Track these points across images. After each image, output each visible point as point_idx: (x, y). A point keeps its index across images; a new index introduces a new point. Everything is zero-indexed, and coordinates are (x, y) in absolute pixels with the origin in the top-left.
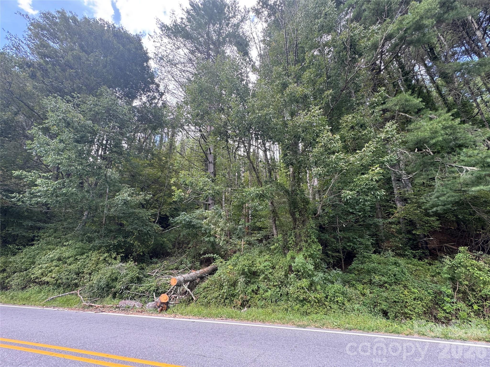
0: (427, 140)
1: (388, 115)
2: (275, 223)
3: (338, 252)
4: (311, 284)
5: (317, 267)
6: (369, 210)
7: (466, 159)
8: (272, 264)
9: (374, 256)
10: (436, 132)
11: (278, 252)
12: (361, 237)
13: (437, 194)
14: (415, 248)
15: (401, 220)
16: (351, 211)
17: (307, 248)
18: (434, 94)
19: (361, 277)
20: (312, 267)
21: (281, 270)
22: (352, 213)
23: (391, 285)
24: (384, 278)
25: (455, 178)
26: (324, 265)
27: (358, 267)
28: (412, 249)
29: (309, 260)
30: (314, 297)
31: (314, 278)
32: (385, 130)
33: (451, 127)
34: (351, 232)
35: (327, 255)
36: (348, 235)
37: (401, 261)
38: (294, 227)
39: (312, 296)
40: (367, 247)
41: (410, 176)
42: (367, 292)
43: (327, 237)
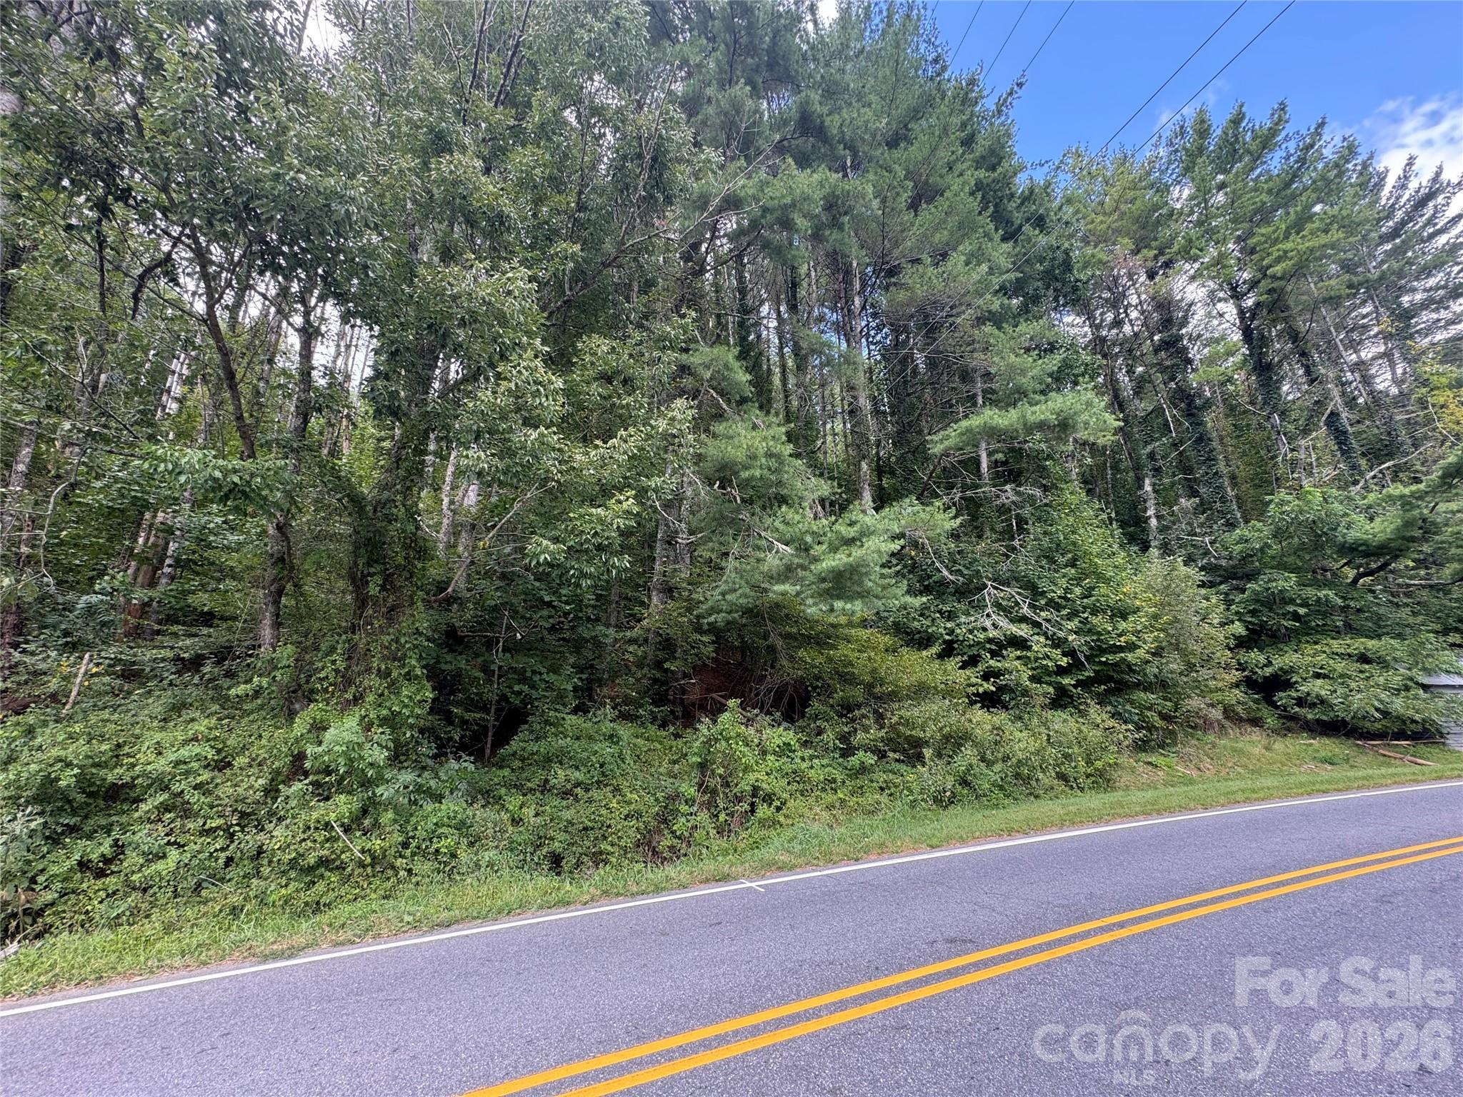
0: (736, 468)
1: (687, 382)
2: (276, 602)
3: (486, 710)
4: (365, 812)
5: (398, 756)
6: (592, 602)
7: (782, 527)
8: (219, 751)
9: (572, 719)
10: (753, 457)
11: (262, 707)
12: (554, 670)
13: (724, 587)
14: (661, 700)
15: (651, 636)
16: (547, 599)
17: (381, 695)
18: (777, 380)
19: (524, 775)
20: (380, 756)
21: (255, 770)
22: (549, 604)
23: (587, 790)
24: (577, 774)
25: (758, 560)
26: (427, 749)
27: (524, 749)
28: (655, 703)
29: (379, 734)
30: (363, 851)
31: (379, 791)
32: (670, 415)
33: (777, 456)
34: (532, 656)
35: (449, 718)
36: (520, 662)
37: (625, 731)
38: (354, 626)
39: (355, 847)
40: (560, 697)
41: (693, 538)
42: (529, 812)
43: (463, 664)
